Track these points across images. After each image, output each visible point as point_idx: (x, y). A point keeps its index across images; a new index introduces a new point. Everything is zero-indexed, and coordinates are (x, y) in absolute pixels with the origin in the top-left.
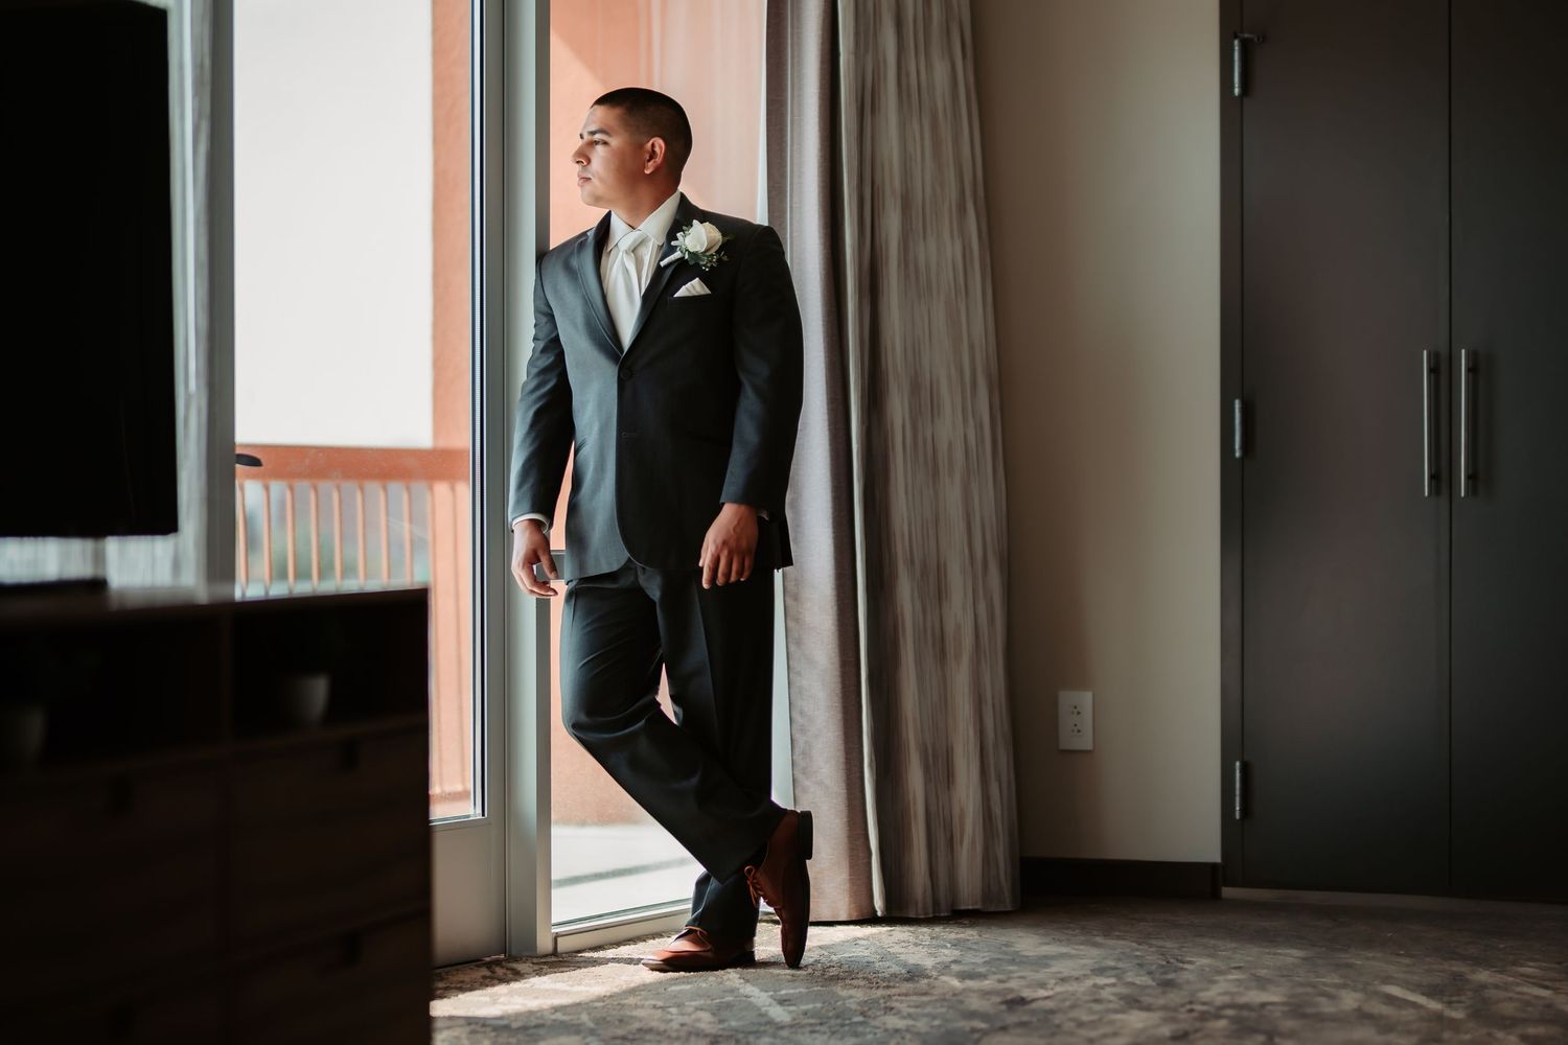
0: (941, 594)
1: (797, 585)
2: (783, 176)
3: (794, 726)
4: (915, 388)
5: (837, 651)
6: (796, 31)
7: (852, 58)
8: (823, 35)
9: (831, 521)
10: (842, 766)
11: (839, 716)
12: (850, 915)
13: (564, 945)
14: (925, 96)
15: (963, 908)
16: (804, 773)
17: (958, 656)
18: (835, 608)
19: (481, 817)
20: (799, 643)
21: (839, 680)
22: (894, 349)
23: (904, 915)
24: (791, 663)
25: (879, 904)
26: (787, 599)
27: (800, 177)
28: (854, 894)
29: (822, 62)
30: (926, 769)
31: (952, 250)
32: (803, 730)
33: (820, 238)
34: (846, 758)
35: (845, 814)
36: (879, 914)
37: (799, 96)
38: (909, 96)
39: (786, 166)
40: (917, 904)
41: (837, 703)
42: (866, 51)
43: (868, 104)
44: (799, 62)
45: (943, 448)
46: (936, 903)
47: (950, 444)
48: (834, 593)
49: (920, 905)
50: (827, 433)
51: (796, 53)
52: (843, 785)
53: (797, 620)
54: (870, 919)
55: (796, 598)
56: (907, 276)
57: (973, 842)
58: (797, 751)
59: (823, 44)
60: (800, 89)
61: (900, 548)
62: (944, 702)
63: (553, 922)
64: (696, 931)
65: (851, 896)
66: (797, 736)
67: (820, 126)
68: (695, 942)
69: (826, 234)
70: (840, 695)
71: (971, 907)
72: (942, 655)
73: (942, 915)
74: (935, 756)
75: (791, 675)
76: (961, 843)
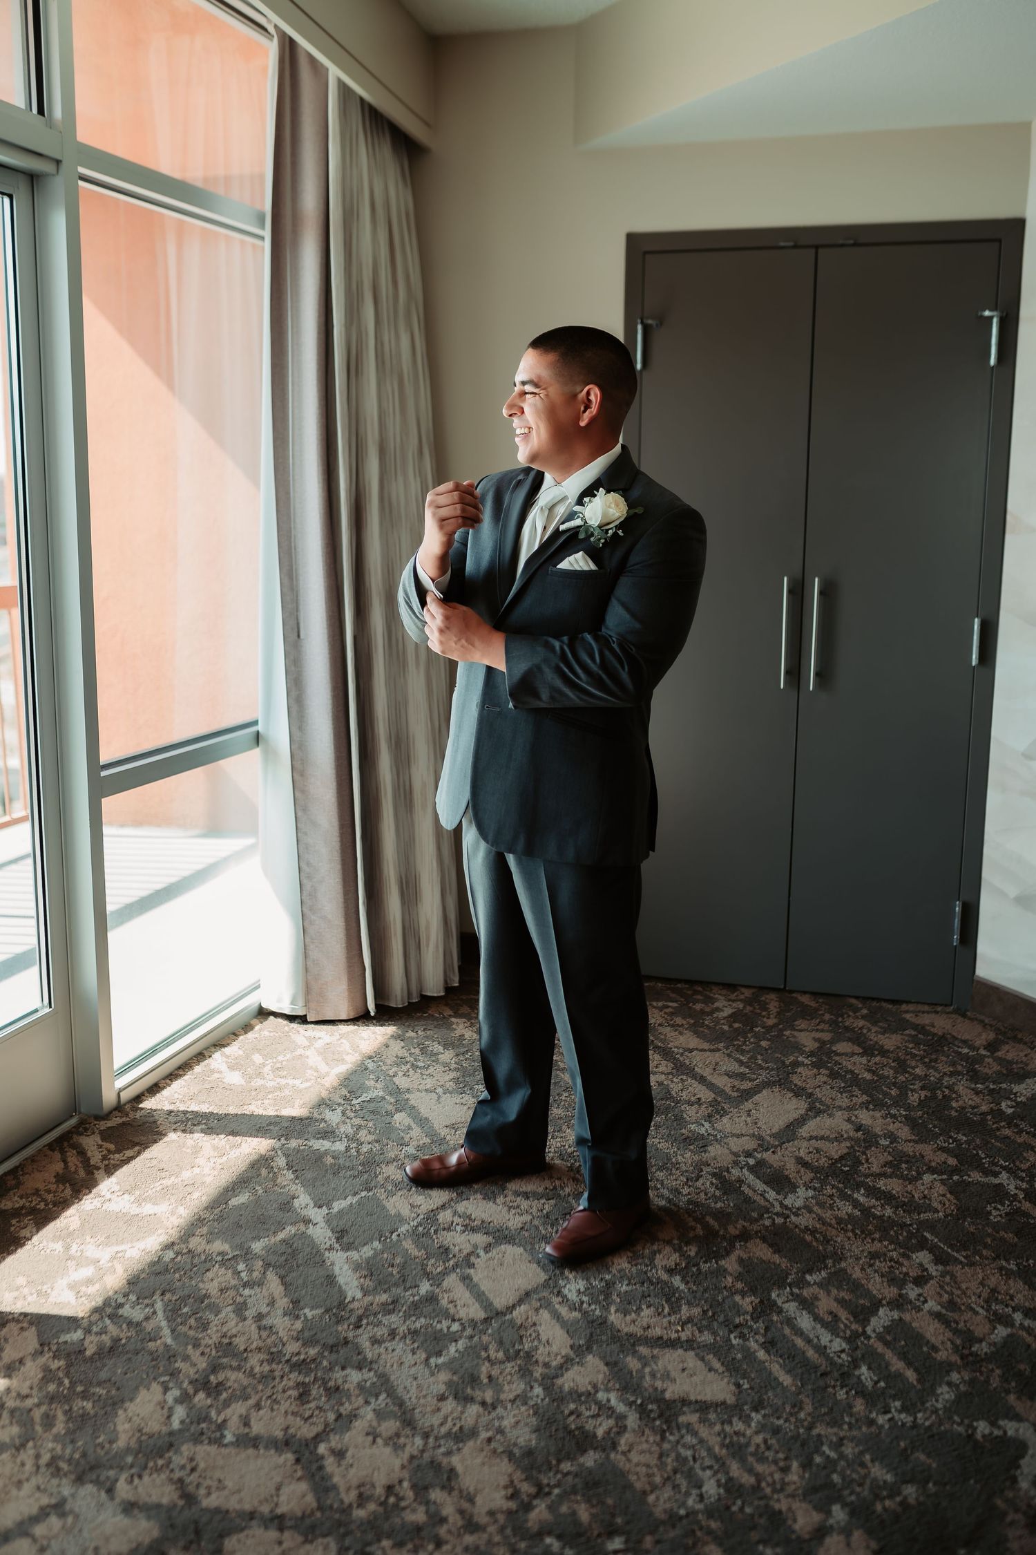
0: (410, 758)
1: (303, 763)
3: (302, 874)
5: (336, 816)
9: (330, 714)
10: (341, 905)
11: (340, 867)
12: (348, 1015)
13: (125, 1096)
15: (429, 994)
16: (310, 909)
17: (424, 807)
18: (335, 784)
19: (48, 1010)
20: (305, 810)
21: (338, 839)
22: (374, 571)
24: (298, 825)
25: (371, 1005)
26: (295, 775)
28: (352, 999)
30: (401, 891)
32: (309, 877)
34: (345, 899)
35: (343, 941)
36: (372, 1016)
38: (382, 364)
40: (396, 996)
41: (337, 857)
42: (353, 324)
46: (409, 992)
48: (334, 771)
49: (399, 998)
50: (327, 644)
52: (342, 918)
53: (303, 792)
54: (362, 1018)
55: (302, 774)
56: (384, 510)
57: (436, 945)
58: (304, 892)
61: (382, 727)
62: (413, 841)
65: (348, 1000)
66: (305, 881)
70: (339, 851)
71: (435, 995)
72: (411, 806)
74: (407, 883)
75: (299, 834)
76: (428, 946)
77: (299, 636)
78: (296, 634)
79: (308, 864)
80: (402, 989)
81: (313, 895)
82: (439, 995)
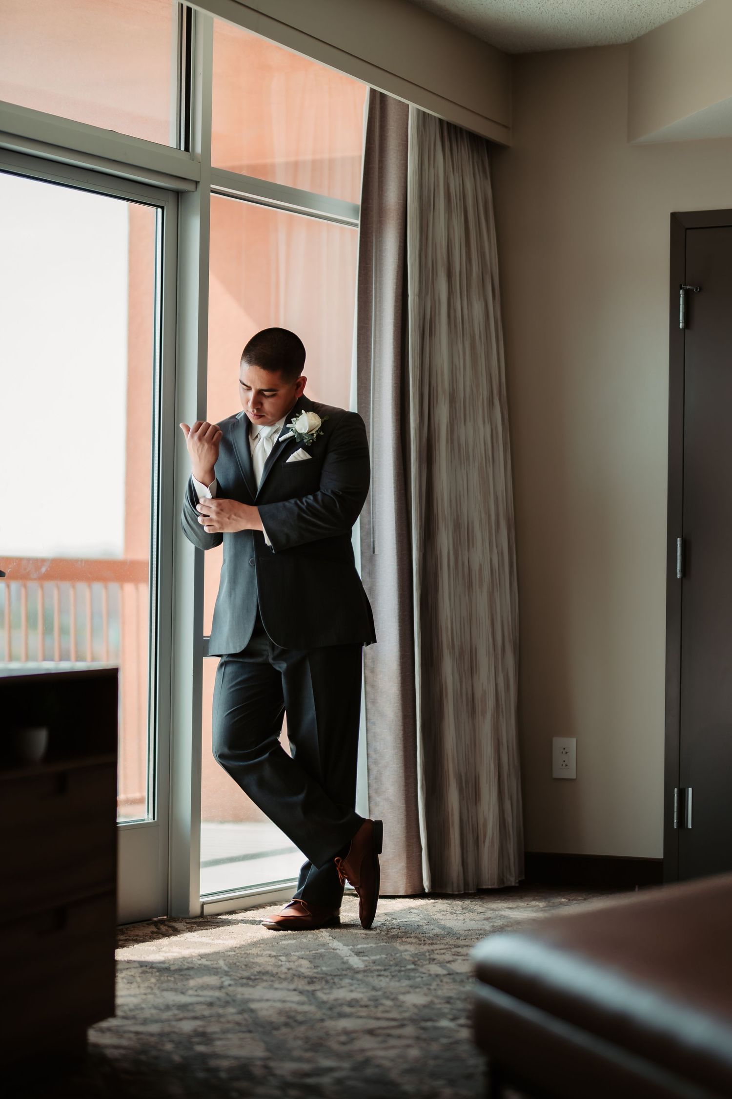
0: (473, 669)
1: (373, 662)
2: (368, 379)
3: (370, 760)
4: (457, 526)
5: (400, 707)
6: (378, 279)
7: (417, 298)
8: (397, 282)
9: (397, 618)
10: (402, 788)
11: (401, 753)
12: (406, 891)
13: (208, 909)
14: (467, 325)
15: (485, 887)
16: (376, 792)
17: (484, 713)
18: (399, 678)
19: (152, 821)
20: (374, 702)
21: (401, 728)
22: (442, 500)
23: (444, 892)
24: (368, 716)
25: (426, 884)
27: (380, 380)
28: (409, 877)
29: (396, 301)
30: (461, 791)
31: (484, 431)
32: (376, 763)
33: (393, 422)
34: (405, 783)
35: (404, 821)
36: (427, 891)
37: (380, 324)
38: (456, 326)
39: (370, 372)
40: (453, 883)
41: (400, 744)
42: (427, 294)
43: (427, 331)
44: (380, 300)
45: (475, 567)
46: (466, 884)
47: (480, 565)
48: (399, 668)
49: (455, 885)
50: (395, 557)
51: (378, 295)
52: (403, 801)
53: (373, 686)
54: (419, 894)
55: (372, 671)
56: (452, 449)
57: (492, 842)
58: (372, 777)
59: (397, 288)
60: (380, 320)
61: (445, 638)
62: (474, 744)
63: (201, 893)
64: (300, 902)
65: (407, 878)
66: (372, 766)
67: (394, 346)
68: (297, 909)
69: (397, 420)
70: (402, 739)
71: (490, 887)
72: (473, 712)
73: (470, 892)
74: (467, 782)
75: (369, 724)
76: (484, 842)
77: (374, 552)
78: (372, 550)
79: (375, 751)
80: (458, 876)
81: (378, 779)
82: (493, 887)
